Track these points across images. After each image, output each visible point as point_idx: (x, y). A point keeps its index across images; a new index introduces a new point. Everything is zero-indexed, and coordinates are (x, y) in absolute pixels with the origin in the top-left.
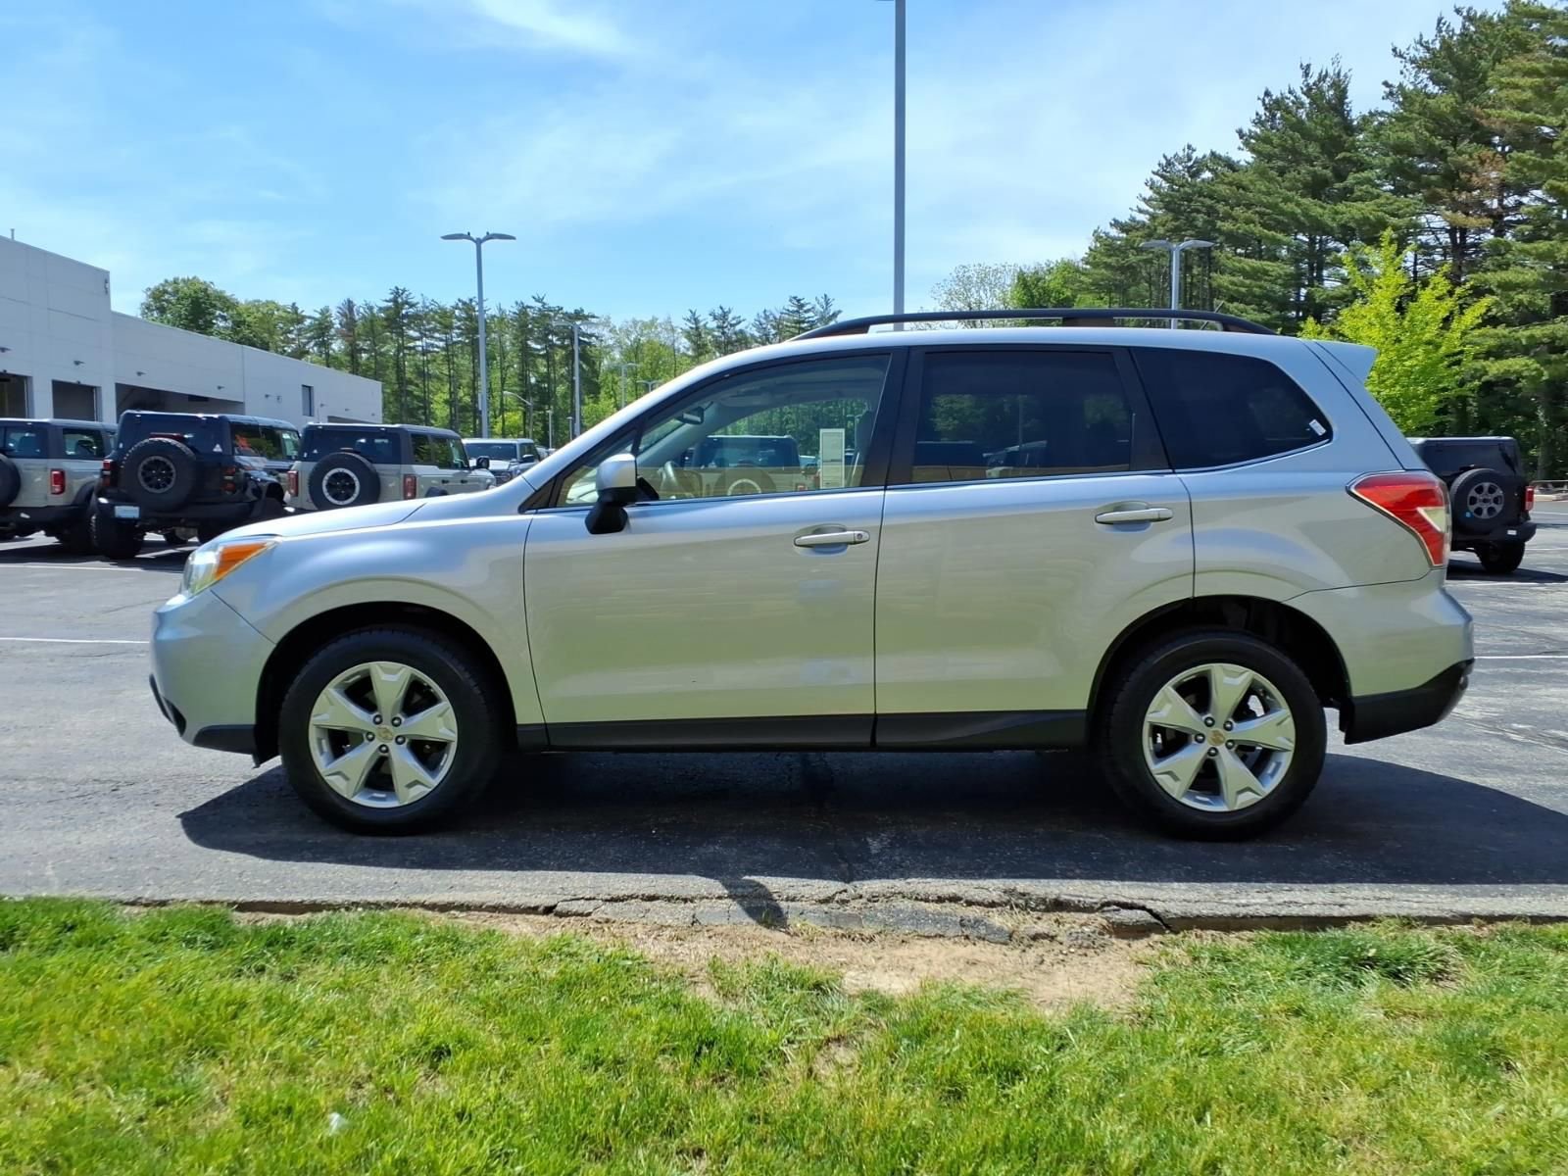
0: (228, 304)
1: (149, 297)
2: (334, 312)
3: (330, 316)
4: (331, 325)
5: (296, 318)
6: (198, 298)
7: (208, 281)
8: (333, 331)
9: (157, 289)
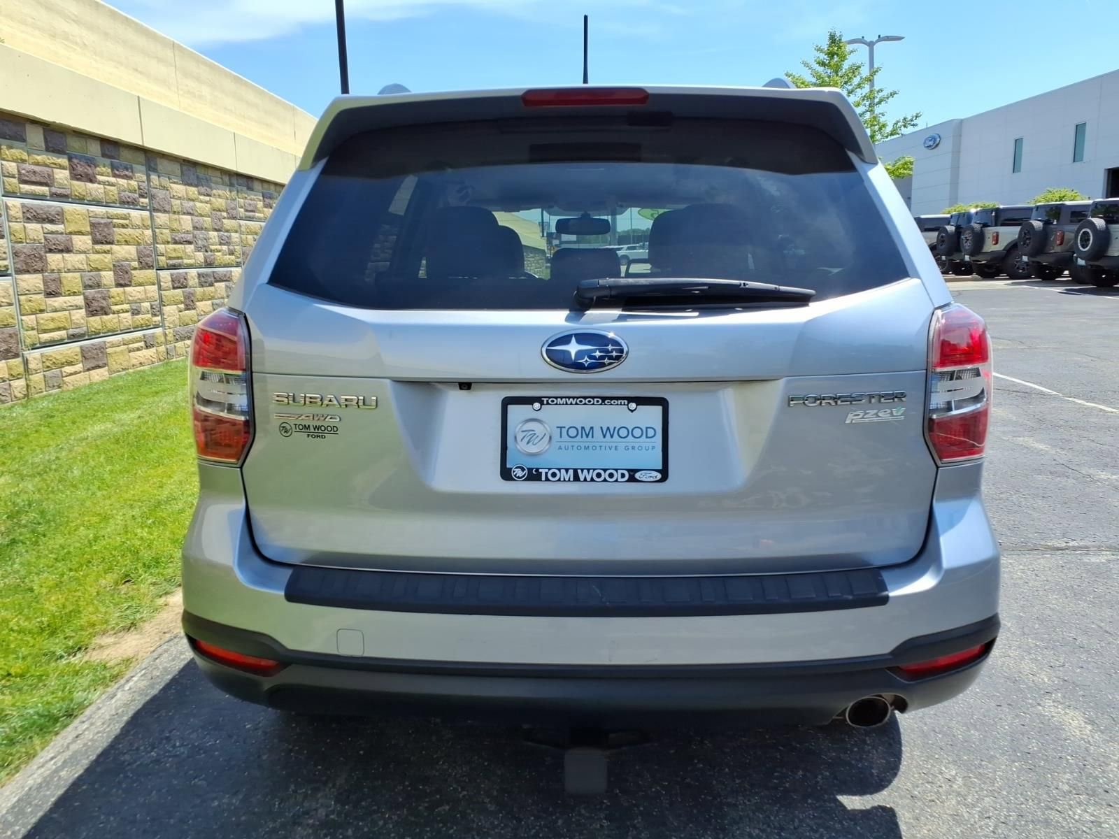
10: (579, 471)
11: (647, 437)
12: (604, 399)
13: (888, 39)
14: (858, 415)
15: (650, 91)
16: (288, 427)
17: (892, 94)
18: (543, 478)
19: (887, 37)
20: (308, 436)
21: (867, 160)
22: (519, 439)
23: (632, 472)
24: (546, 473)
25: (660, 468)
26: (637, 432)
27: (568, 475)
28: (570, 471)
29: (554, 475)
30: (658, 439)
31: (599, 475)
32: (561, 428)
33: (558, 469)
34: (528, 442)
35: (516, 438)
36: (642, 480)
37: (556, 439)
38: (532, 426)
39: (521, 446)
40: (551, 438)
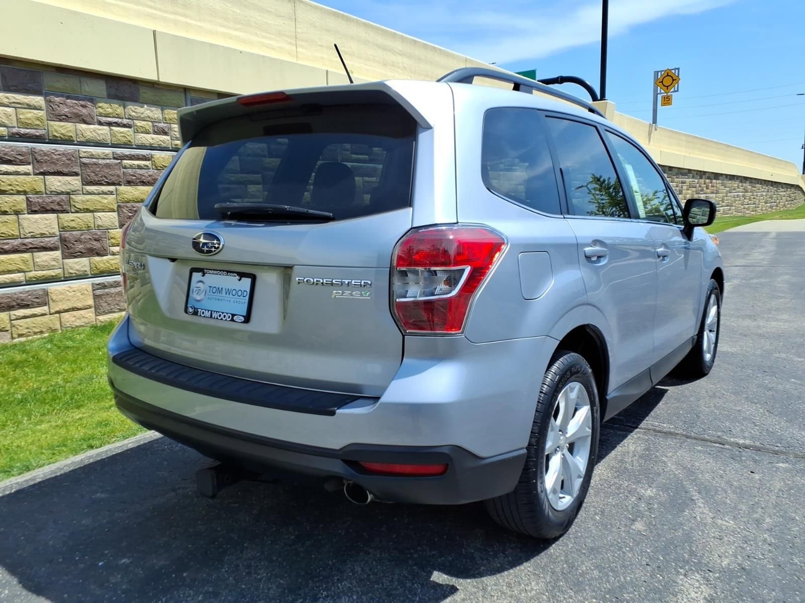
10: (213, 312)
11: (243, 297)
12: (228, 272)
14: (339, 293)
15: (287, 93)
18: (199, 315)
21: (423, 126)
22: (194, 291)
23: (233, 315)
24: (201, 312)
25: (245, 314)
26: (240, 293)
27: (208, 314)
28: (210, 312)
29: (203, 313)
30: (247, 298)
31: (220, 316)
32: (210, 287)
33: (206, 310)
34: (197, 294)
35: (193, 291)
36: (236, 320)
37: (208, 293)
38: (200, 285)
39: (194, 295)
40: (206, 292)
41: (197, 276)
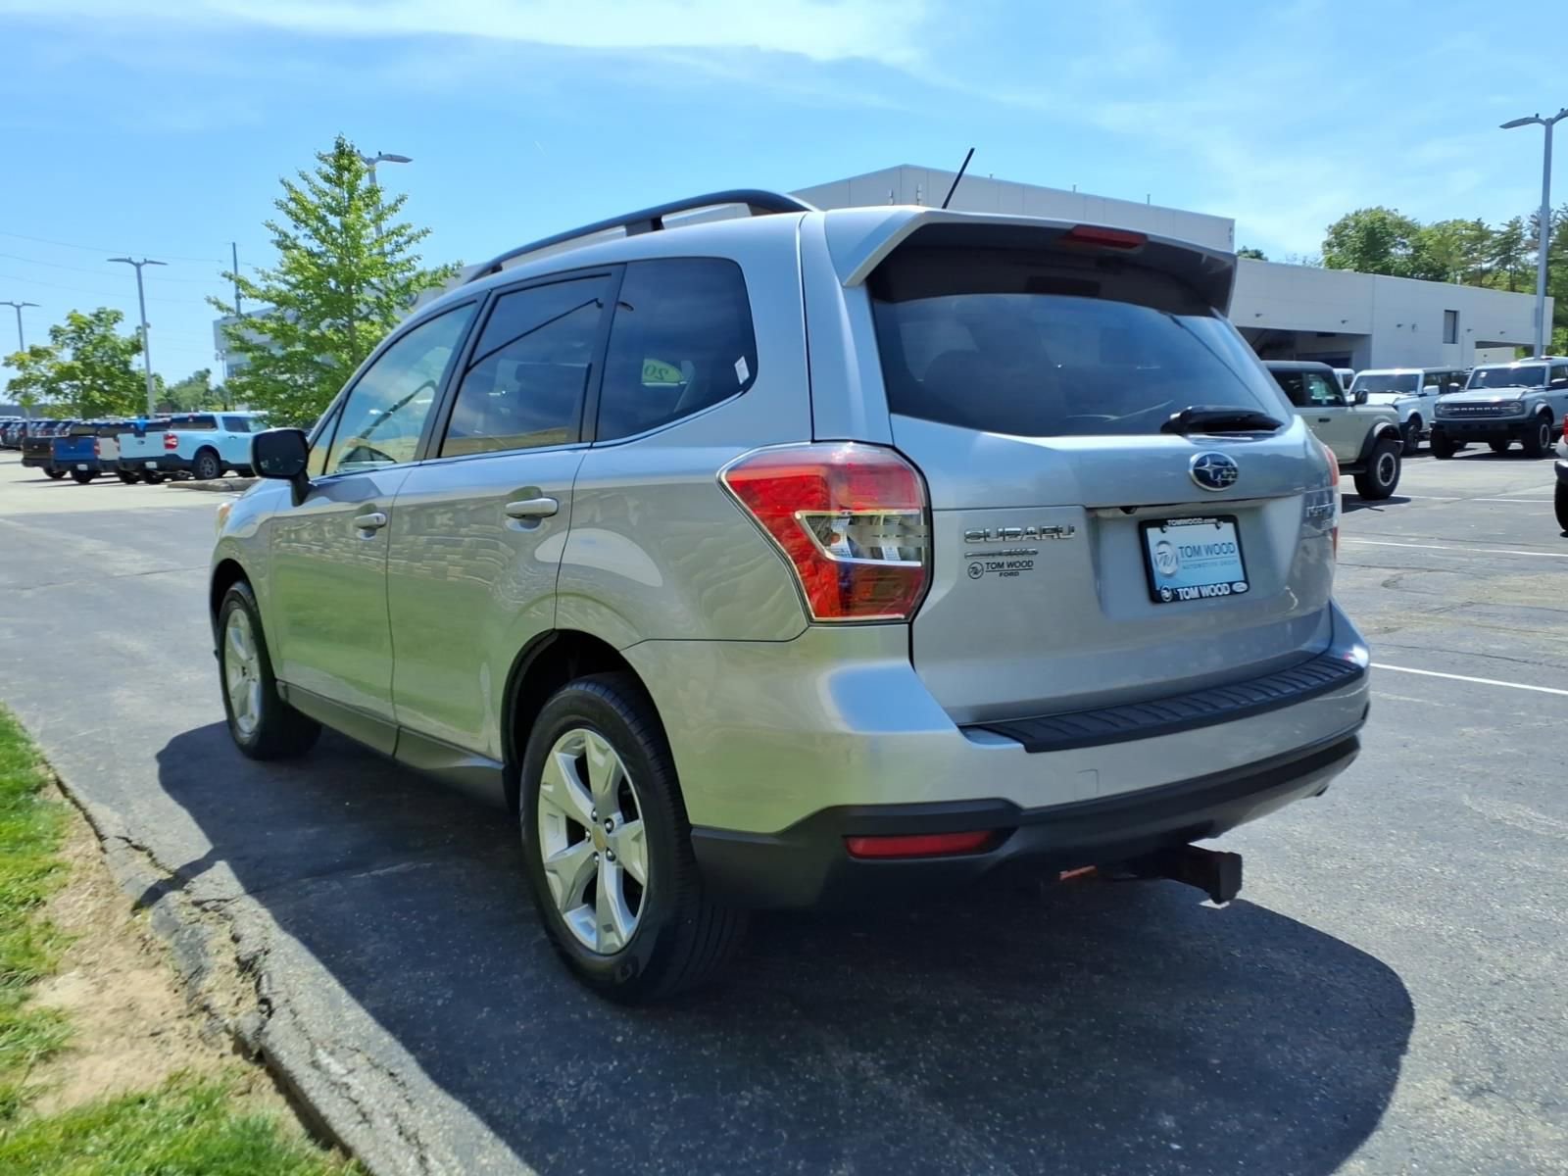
0: (1407, 229)
1: (1331, 233)
2: (1526, 222)
3: (1521, 227)
4: (1520, 237)
5: (1481, 233)
6: (1373, 229)
7: (1392, 209)
8: (1522, 245)
9: (1338, 225)
10: (1200, 588)
11: (1231, 552)
12: (1203, 518)
13: (392, 158)
16: (979, 568)
17: (425, 232)
18: (1182, 598)
19: (391, 156)
20: (1001, 575)
22: (1158, 560)
23: (1230, 584)
24: (1182, 592)
25: (1245, 579)
26: (1225, 548)
27: (1196, 594)
28: (1196, 588)
29: (1187, 593)
30: (1237, 553)
31: (1213, 590)
32: (1181, 548)
33: (1189, 587)
34: (1165, 564)
35: (1156, 561)
36: (1238, 591)
37: (1181, 559)
38: (1163, 548)
39: (1161, 569)
40: (1177, 559)
41: (1153, 534)
